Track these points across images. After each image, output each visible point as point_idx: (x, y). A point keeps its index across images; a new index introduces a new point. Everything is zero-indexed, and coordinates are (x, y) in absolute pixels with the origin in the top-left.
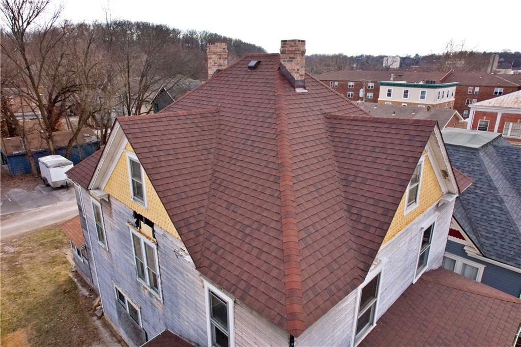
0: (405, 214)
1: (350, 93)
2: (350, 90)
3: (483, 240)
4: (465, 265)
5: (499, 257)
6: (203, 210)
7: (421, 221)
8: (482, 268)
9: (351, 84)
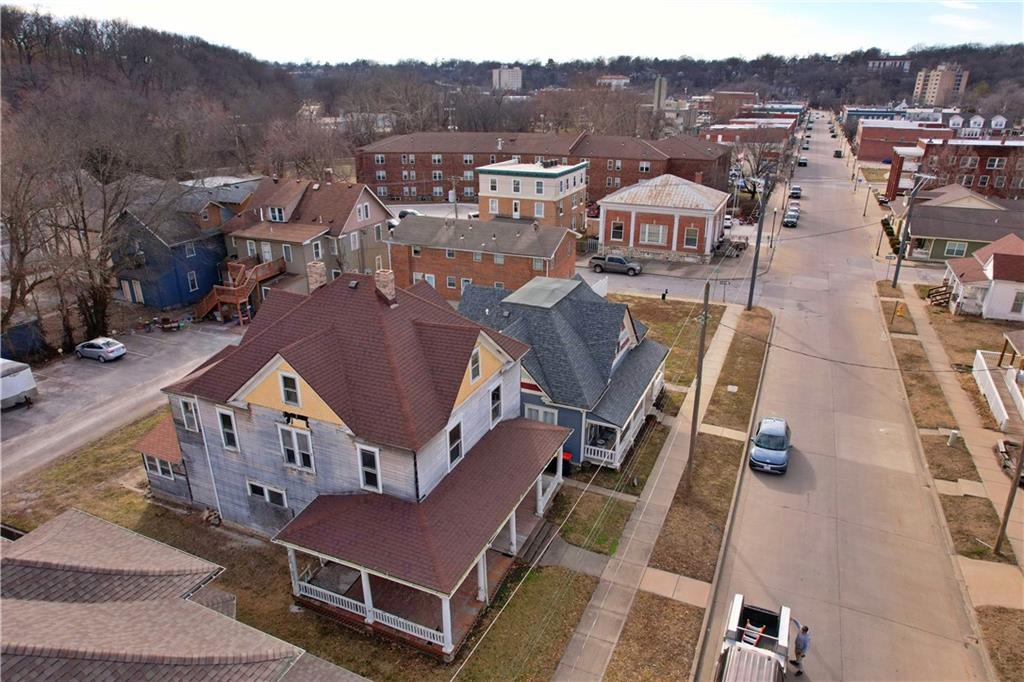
0: (472, 384)
1: (437, 172)
2: (436, 168)
3: (554, 390)
4: (545, 413)
5: (565, 402)
6: (348, 403)
7: (488, 385)
8: (556, 412)
9: (436, 157)
